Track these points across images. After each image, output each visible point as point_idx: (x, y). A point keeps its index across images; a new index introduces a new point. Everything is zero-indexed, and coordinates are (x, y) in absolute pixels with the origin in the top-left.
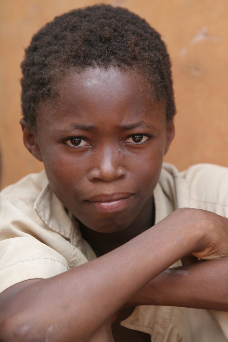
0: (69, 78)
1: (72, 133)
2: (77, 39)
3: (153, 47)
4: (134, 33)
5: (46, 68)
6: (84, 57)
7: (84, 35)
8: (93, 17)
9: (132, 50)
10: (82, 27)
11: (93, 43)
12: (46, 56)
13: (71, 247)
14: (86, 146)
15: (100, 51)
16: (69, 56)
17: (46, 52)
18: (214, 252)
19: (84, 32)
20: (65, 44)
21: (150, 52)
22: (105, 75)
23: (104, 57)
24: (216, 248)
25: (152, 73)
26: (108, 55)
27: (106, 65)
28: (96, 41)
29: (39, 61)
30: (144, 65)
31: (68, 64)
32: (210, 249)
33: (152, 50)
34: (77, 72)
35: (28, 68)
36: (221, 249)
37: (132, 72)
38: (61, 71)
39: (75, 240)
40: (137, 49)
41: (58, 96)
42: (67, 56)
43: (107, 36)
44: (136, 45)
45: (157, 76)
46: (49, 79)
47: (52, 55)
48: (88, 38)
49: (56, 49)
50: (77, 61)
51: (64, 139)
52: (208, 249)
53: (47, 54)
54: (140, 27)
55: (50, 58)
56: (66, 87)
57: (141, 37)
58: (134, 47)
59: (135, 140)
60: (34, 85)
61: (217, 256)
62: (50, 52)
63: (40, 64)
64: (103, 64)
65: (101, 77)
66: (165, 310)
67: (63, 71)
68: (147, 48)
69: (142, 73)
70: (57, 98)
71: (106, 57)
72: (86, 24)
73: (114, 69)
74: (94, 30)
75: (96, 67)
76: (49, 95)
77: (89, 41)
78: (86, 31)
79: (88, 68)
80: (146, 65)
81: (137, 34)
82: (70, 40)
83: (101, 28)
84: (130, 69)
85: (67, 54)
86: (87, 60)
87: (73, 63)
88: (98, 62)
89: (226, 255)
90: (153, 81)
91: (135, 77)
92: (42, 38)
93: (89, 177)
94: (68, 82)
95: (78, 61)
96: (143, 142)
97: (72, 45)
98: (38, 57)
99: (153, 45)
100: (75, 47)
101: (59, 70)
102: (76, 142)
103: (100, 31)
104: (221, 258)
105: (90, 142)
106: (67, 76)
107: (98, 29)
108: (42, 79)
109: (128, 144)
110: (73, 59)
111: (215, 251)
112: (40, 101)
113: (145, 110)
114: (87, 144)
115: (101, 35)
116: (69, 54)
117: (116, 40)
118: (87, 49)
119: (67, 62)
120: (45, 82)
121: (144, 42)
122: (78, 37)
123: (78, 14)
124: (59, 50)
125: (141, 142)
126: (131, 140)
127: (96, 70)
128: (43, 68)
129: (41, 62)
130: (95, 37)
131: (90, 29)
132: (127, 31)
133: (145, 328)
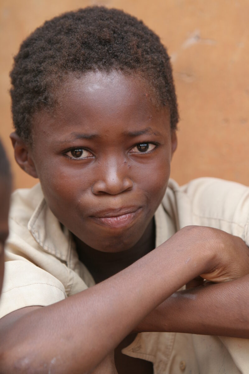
0: (68, 84)
1: (74, 143)
2: (74, 43)
3: (155, 49)
4: (134, 34)
5: (41, 75)
6: (84, 61)
7: (82, 37)
8: (89, 19)
9: (134, 51)
10: (78, 30)
11: (92, 45)
12: (41, 62)
13: (67, 271)
14: (89, 158)
15: (101, 53)
16: (67, 61)
17: (40, 59)
18: (224, 273)
19: (82, 34)
20: (61, 48)
21: (153, 54)
22: (107, 79)
23: (105, 60)
24: (226, 269)
25: (156, 77)
26: (109, 58)
27: (108, 68)
28: (95, 44)
29: (33, 68)
30: (148, 68)
31: (66, 69)
32: (220, 270)
33: (153, 52)
34: (77, 77)
35: (20, 76)
36: (231, 270)
37: (136, 75)
38: (59, 77)
39: (71, 263)
40: (140, 51)
41: (57, 104)
42: (64, 61)
43: (107, 38)
44: (138, 47)
45: (162, 80)
46: (45, 86)
47: (47, 60)
48: (86, 40)
49: (51, 54)
50: (76, 66)
51: (65, 150)
52: (218, 270)
53: (42, 60)
54: (139, 28)
55: (45, 63)
56: (65, 94)
57: (141, 39)
58: (136, 49)
59: (140, 150)
60: (28, 94)
61: (228, 278)
62: (45, 58)
63: (34, 70)
64: (105, 67)
65: (104, 82)
66: (167, 336)
67: (61, 77)
68: (149, 50)
69: (146, 77)
70: (55, 106)
71: (107, 60)
72: (82, 26)
73: (117, 72)
74: (92, 32)
75: (97, 71)
76: (45, 104)
77: (87, 43)
78: (84, 34)
79: (89, 72)
80: (150, 68)
81: (137, 36)
82: (67, 44)
83: (99, 30)
84: (133, 73)
85: (64, 59)
86: (87, 64)
87: (71, 68)
88: (99, 66)
89: (237, 277)
90: (158, 85)
91: (140, 81)
92: (34, 43)
93: (93, 191)
94: (67, 89)
95: (78, 65)
96: (150, 151)
97: (69, 48)
98: (32, 63)
99: (155, 47)
100: (73, 50)
101: (56, 76)
102: (78, 153)
103: (98, 33)
104: (232, 280)
105: (93, 153)
106: (66, 82)
107: (96, 31)
108: (37, 86)
109: (134, 153)
110: (72, 63)
111: (226, 272)
112: (36, 111)
113: (151, 116)
114: (89, 156)
115: (100, 37)
116: (66, 58)
117: (116, 42)
118: (86, 52)
119: (64, 67)
120: (41, 90)
121: (145, 43)
122: (76, 40)
123: (71, 17)
124: (55, 54)
125: (147, 151)
126: (136, 150)
127: (97, 74)
128: (37, 75)
129: (35, 69)
130: (94, 40)
131: (88, 31)
132: (126, 32)
133: (148, 356)
